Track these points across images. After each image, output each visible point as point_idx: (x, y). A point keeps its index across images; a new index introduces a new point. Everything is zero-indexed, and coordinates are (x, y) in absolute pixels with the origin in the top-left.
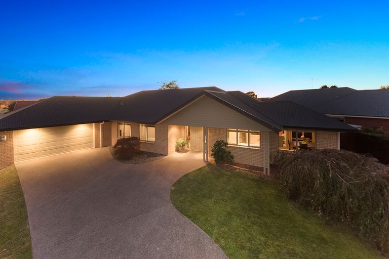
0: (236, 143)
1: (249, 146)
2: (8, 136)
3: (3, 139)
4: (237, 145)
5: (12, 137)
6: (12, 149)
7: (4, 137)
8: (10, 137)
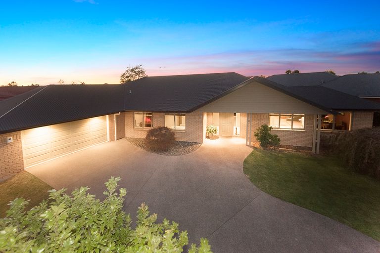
0: (278, 127)
1: (292, 128)
2: (15, 136)
3: (9, 141)
4: (279, 128)
5: (20, 138)
6: (21, 153)
7: (10, 139)
8: (18, 139)
